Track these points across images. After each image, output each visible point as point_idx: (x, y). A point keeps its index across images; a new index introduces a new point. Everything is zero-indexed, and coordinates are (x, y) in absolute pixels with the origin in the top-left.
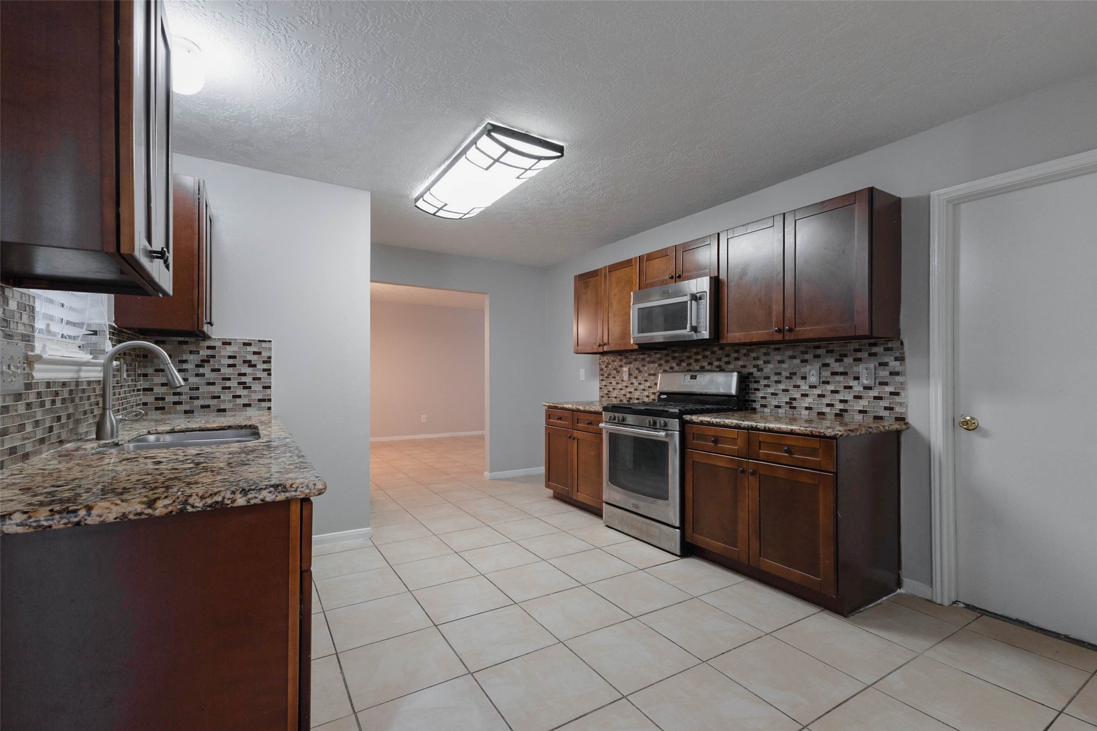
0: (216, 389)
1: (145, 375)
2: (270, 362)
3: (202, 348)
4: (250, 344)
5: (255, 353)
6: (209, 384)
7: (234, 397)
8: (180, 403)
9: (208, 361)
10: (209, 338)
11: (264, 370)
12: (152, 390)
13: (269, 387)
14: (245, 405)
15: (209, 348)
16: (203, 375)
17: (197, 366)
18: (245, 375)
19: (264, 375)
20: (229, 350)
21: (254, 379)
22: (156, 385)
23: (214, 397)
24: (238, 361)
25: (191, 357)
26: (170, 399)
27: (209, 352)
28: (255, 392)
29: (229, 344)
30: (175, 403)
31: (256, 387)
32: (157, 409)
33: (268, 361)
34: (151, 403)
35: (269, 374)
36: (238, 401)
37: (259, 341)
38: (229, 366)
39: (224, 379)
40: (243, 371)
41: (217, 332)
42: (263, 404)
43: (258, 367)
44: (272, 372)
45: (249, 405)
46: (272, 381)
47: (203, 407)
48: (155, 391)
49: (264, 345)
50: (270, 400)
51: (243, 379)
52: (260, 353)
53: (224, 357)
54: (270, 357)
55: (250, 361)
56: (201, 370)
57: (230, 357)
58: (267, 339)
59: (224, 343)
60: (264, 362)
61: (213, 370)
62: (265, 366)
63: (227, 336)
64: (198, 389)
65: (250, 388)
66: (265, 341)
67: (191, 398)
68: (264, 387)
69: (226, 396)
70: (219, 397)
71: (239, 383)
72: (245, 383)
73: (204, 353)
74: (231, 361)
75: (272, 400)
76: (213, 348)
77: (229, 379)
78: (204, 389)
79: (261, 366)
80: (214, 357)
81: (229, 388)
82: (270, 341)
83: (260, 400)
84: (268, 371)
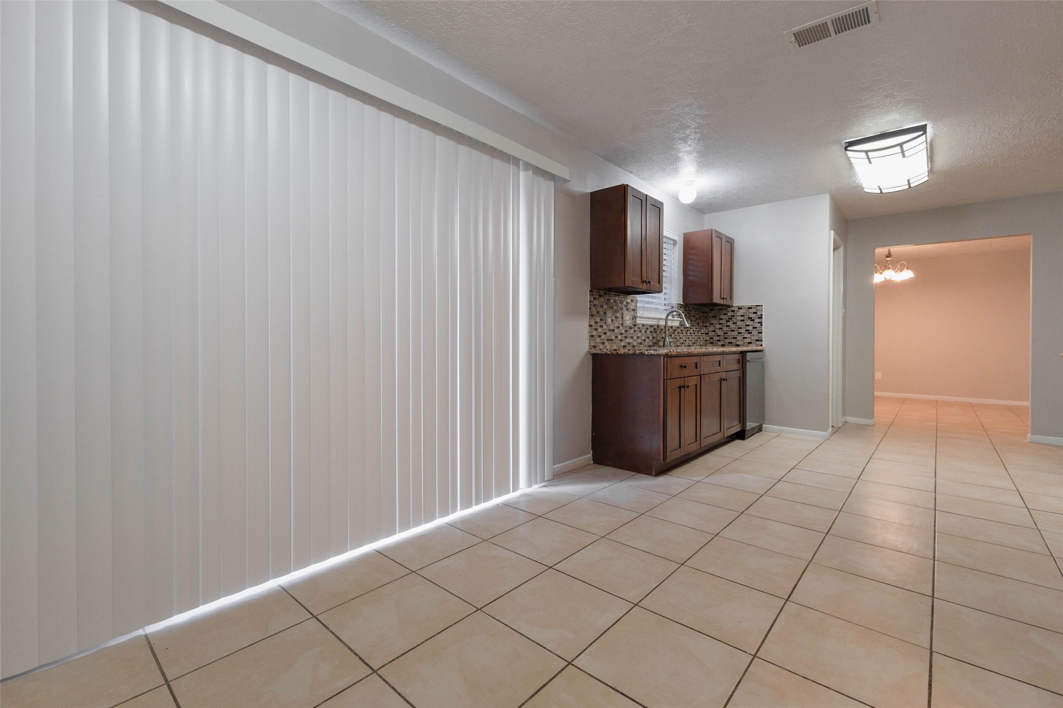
0: (735, 334)
1: (706, 327)
2: (762, 318)
3: (729, 311)
4: (751, 308)
5: (754, 313)
6: (732, 331)
7: (743, 338)
8: (720, 341)
9: (731, 319)
10: (732, 306)
11: (759, 323)
12: (708, 334)
13: (761, 333)
14: (749, 343)
15: (732, 311)
16: (729, 326)
17: (727, 321)
18: (748, 325)
19: (758, 325)
20: (741, 312)
21: (753, 328)
22: (710, 331)
23: (734, 338)
24: (746, 318)
25: (725, 317)
26: (716, 338)
27: (732, 314)
28: (753, 335)
29: (741, 308)
30: (718, 341)
31: (755, 332)
32: (711, 343)
33: (761, 317)
34: (708, 340)
35: (761, 325)
36: (746, 340)
37: (756, 306)
38: (741, 321)
39: (739, 328)
40: (748, 324)
41: (737, 303)
42: (758, 343)
43: (756, 321)
44: (763, 324)
45: (751, 343)
46: (763, 329)
47: (729, 343)
48: (710, 334)
49: (758, 308)
50: (762, 340)
51: (748, 328)
52: (756, 313)
53: (738, 316)
54: (762, 315)
55: (751, 318)
56: (728, 324)
57: (742, 316)
58: (760, 304)
59: (739, 308)
60: (759, 318)
61: (734, 323)
62: (759, 320)
63: (740, 304)
64: (727, 333)
65: (751, 333)
66: (759, 306)
67: (725, 338)
68: (759, 333)
69: (740, 338)
70: (736, 338)
71: (746, 330)
72: (749, 330)
73: (730, 314)
74: (742, 318)
75: (763, 340)
76: (734, 311)
77: (741, 328)
78: (729, 333)
79: (757, 320)
80: (734, 316)
81: (741, 333)
82: (762, 306)
83: (756, 340)
84: (761, 323)
